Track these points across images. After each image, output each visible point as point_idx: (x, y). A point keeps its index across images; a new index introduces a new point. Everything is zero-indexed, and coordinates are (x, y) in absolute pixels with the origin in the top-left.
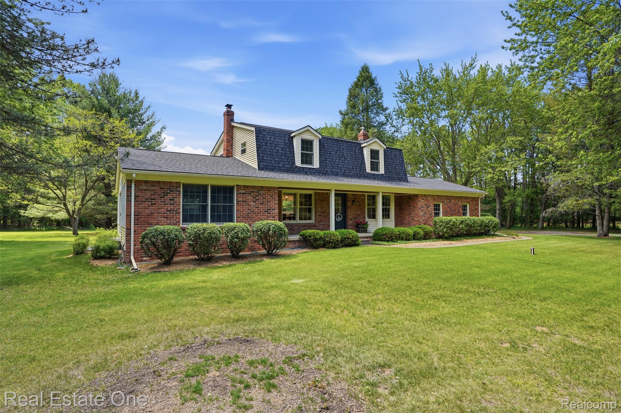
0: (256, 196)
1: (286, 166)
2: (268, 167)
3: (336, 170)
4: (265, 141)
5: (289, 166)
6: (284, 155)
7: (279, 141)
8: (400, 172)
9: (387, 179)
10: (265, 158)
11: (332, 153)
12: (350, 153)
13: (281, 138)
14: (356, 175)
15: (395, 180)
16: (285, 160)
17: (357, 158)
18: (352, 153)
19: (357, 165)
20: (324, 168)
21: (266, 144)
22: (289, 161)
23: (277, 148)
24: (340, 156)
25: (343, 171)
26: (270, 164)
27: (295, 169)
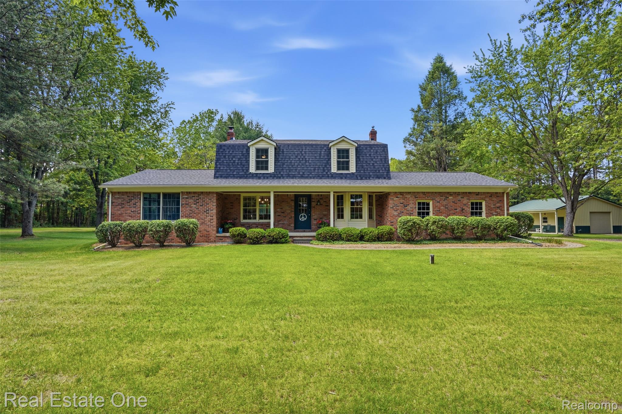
0: (197, 200)
1: (240, 173)
2: (223, 176)
3: (294, 173)
4: (224, 155)
5: (243, 173)
6: (239, 164)
7: (237, 152)
8: (380, 169)
9: (359, 178)
10: (222, 168)
11: (291, 157)
12: (313, 155)
13: (240, 150)
14: (317, 176)
15: (371, 178)
16: (240, 168)
17: (322, 160)
18: (316, 155)
19: (321, 166)
20: (280, 172)
21: (225, 156)
22: (244, 168)
23: (234, 159)
24: (301, 159)
25: (301, 173)
26: (226, 173)
27: (248, 176)
